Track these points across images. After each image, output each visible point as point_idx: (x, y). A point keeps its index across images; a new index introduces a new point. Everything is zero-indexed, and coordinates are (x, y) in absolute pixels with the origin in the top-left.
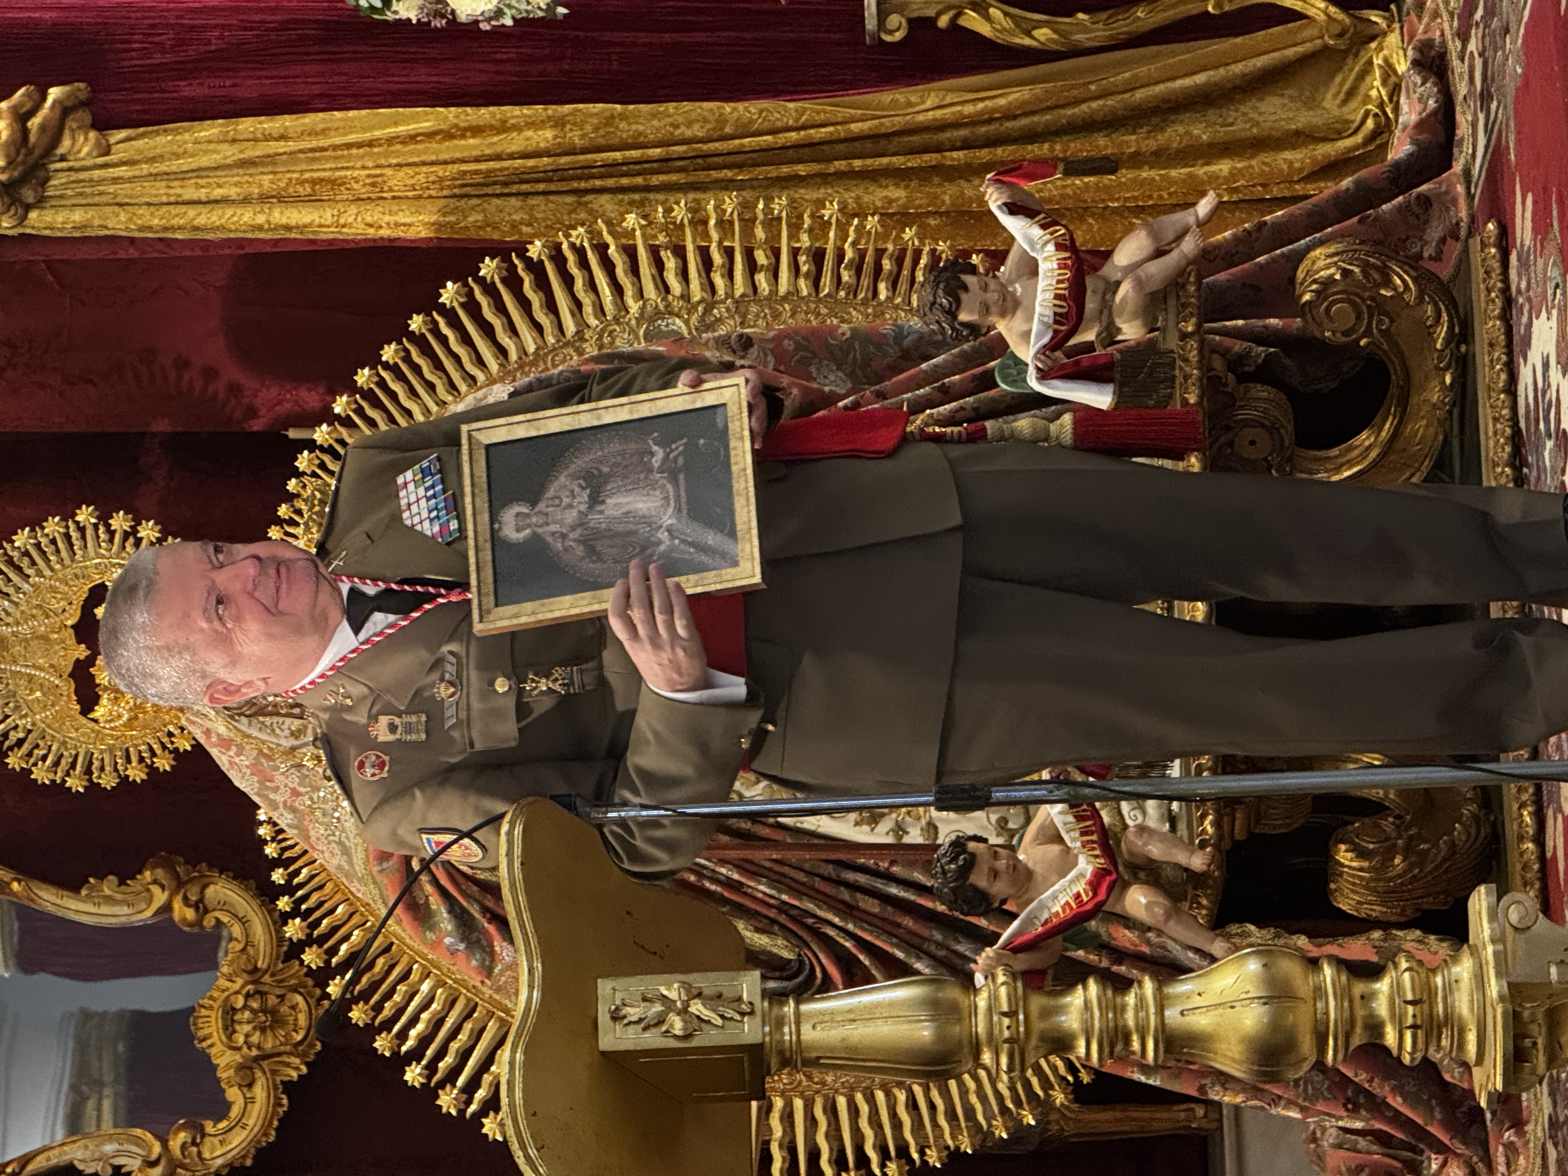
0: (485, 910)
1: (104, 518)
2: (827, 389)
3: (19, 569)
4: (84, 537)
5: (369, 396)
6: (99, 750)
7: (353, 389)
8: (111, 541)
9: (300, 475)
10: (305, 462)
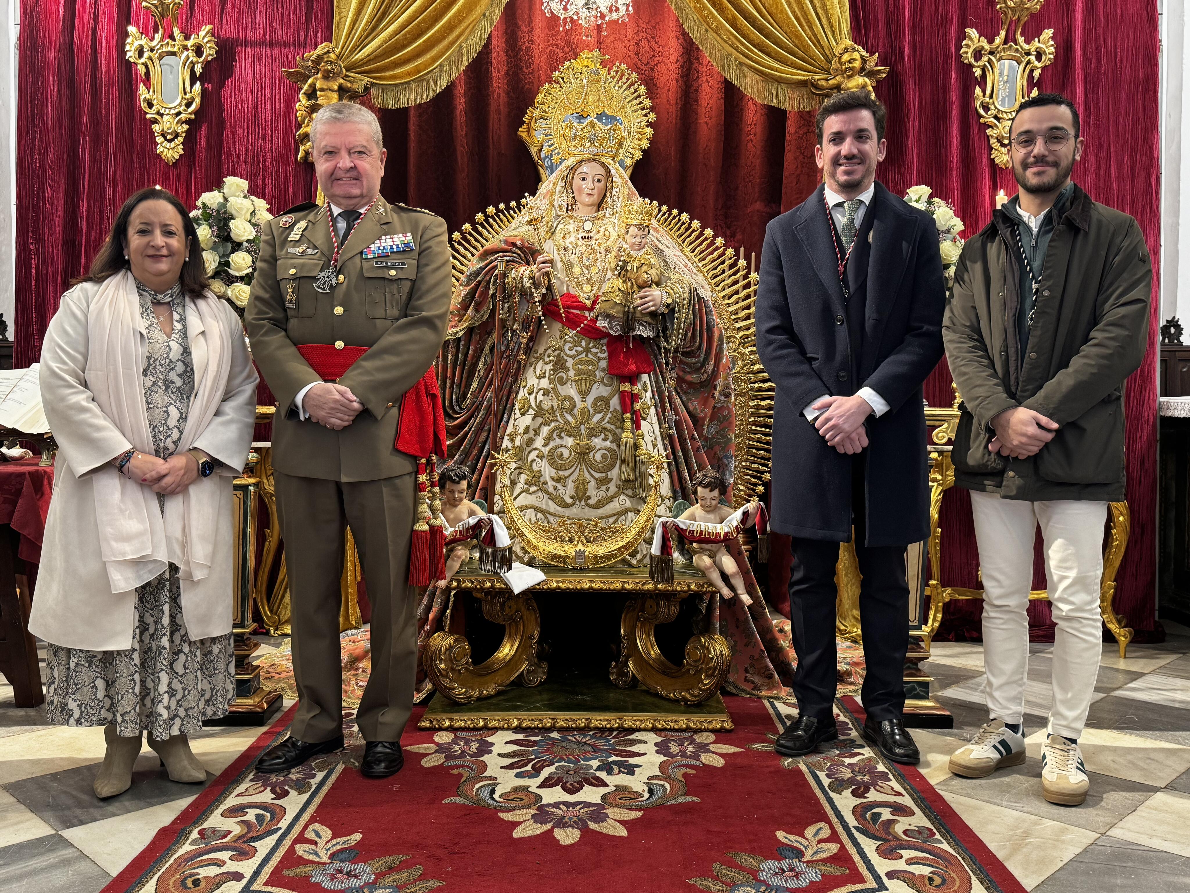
0: (480, 282)
2: (705, 427)
5: (712, 243)
7: (715, 236)
9: (680, 214)
10: (685, 217)
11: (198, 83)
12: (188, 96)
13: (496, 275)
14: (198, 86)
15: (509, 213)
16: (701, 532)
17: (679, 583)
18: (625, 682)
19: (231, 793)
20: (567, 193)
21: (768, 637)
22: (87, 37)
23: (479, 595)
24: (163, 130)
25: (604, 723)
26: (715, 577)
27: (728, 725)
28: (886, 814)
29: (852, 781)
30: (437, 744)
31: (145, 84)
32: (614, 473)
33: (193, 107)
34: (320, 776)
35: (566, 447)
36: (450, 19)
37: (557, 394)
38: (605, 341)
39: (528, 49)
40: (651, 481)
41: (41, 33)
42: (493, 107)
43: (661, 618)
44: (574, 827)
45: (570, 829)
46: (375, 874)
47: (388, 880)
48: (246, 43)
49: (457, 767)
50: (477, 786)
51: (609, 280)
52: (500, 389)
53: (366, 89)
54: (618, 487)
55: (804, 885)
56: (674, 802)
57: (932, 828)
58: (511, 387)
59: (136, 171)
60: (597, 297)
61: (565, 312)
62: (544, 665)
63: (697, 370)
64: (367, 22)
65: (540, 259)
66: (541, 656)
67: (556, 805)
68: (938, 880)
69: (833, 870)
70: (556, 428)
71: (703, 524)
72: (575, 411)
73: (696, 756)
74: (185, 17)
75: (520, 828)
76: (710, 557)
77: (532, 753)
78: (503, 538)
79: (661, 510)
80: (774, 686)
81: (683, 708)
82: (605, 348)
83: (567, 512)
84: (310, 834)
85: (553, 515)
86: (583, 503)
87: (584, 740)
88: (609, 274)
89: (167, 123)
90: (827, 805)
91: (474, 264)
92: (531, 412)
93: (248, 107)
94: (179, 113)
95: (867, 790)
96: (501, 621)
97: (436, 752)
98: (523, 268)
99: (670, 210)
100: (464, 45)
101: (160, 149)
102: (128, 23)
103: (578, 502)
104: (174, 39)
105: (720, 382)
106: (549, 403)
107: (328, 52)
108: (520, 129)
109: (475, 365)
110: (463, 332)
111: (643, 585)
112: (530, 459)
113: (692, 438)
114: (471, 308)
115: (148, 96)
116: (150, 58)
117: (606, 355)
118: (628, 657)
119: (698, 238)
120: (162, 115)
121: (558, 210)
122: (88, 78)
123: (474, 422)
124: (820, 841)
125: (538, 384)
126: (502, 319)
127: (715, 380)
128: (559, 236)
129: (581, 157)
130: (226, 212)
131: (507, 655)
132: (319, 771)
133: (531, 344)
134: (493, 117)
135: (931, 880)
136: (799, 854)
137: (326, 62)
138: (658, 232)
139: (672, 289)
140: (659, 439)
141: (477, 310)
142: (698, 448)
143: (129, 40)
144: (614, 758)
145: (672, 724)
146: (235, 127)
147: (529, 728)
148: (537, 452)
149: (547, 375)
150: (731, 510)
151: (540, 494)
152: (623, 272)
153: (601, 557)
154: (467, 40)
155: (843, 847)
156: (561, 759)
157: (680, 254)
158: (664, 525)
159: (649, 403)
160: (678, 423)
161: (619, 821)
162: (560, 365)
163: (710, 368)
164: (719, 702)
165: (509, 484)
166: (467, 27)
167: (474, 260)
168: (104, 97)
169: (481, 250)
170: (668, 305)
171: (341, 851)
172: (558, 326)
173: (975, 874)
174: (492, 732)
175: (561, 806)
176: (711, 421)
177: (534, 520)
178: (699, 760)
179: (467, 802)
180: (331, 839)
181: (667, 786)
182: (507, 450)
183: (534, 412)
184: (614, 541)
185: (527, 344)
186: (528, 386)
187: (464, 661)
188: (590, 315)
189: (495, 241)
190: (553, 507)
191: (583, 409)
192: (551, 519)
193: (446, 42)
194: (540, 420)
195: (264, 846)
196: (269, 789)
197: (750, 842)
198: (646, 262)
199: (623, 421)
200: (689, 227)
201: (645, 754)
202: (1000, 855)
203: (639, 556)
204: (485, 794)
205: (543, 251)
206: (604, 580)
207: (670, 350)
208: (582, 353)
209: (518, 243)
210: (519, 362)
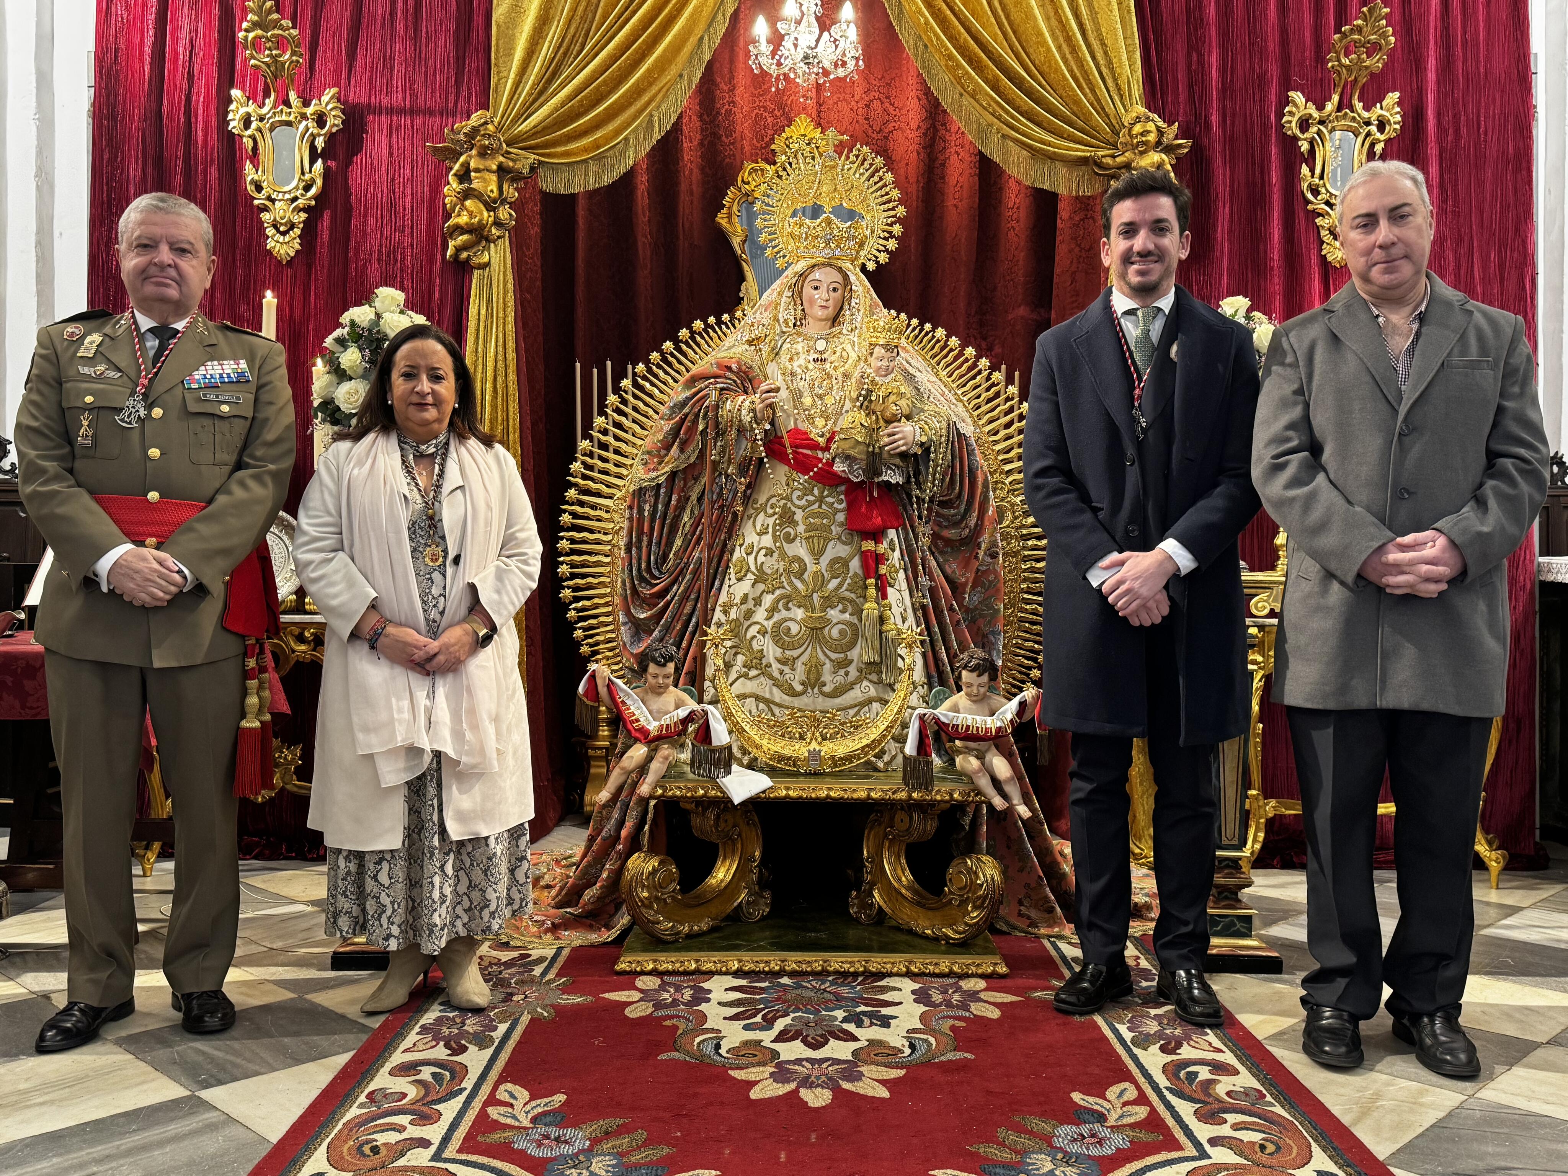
1: (899, 221)
3: (872, 176)
4: (889, 210)
5: (975, 365)
6: (774, 220)
7: (978, 357)
8: (887, 224)
9: (934, 330)
10: (940, 332)
11: (320, 161)
12: (307, 177)
13: (707, 407)
14: (319, 164)
15: (721, 329)
16: (968, 727)
17: (939, 791)
18: (869, 916)
19: (396, 1049)
20: (795, 304)
21: (1048, 860)
22: (179, 102)
23: (688, 806)
24: (275, 220)
25: (846, 966)
26: (984, 783)
27: (1003, 969)
28: (1204, 1073)
29: (1159, 1035)
30: (641, 991)
31: (251, 162)
32: (854, 654)
33: (313, 191)
34: (503, 1028)
35: (794, 620)
36: (638, 81)
37: (783, 555)
38: (843, 488)
39: (729, 112)
40: (900, 664)
41: (120, 98)
42: (683, 187)
43: (914, 837)
44: (823, 1087)
45: (819, 1089)
46: (589, 1139)
47: (606, 1146)
48: (378, 110)
49: (670, 1017)
50: (698, 1040)
51: (847, 412)
52: (711, 547)
53: (532, 169)
54: (860, 670)
55: (1110, 1152)
56: (943, 1058)
57: (1261, 1088)
58: (725, 545)
59: (240, 272)
60: (833, 434)
61: (794, 452)
62: (767, 894)
63: (956, 524)
64: (534, 84)
65: (764, 387)
66: (763, 884)
67: (798, 1061)
68: (1271, 1148)
69: (1143, 1136)
70: (782, 597)
71: (969, 717)
72: (805, 576)
73: (965, 1007)
74: (303, 77)
75: (757, 1088)
76: (978, 758)
77: (760, 1001)
78: (720, 734)
79: (914, 700)
80: (1055, 923)
81: (943, 948)
82: (842, 497)
83: (796, 702)
84: (502, 1095)
85: (779, 705)
86: (816, 690)
87: (823, 987)
88: (848, 405)
89: (281, 211)
90: (1131, 1062)
91: (678, 393)
92: (750, 576)
93: (382, 191)
94: (295, 199)
95: (1179, 1045)
96: (714, 839)
97: (641, 1000)
98: (741, 398)
99: (921, 324)
100: (655, 114)
101: (270, 244)
102: (231, 85)
103: (810, 690)
104: (289, 106)
105: (985, 539)
106: (771, 564)
107: (486, 123)
108: (719, 215)
109: (678, 518)
110: (663, 478)
111: (894, 793)
112: (749, 636)
113: (951, 609)
114: (675, 447)
115: (256, 177)
116: (259, 130)
117: (844, 505)
118: (872, 884)
119: (956, 358)
120: (273, 201)
121: (783, 325)
122: (180, 153)
123: (678, 590)
124: (1125, 1104)
125: (759, 542)
126: (714, 462)
127: (978, 537)
128: (784, 357)
129: (814, 261)
130: (378, 332)
131: (722, 881)
132: (500, 1022)
133: (749, 492)
134: (684, 198)
135: (1263, 1147)
136: (1101, 1118)
137: (483, 135)
138: (907, 352)
139: (926, 423)
140: (910, 611)
141: (682, 450)
142: (958, 622)
143: (232, 107)
144: (863, 1008)
145: (931, 968)
146: (365, 216)
147: (753, 971)
148: (758, 627)
149: (770, 530)
150: (1004, 700)
151: (762, 679)
152: (866, 403)
153: (841, 759)
154: (658, 107)
155: (1153, 1110)
156: (798, 1009)
157: (934, 379)
158: (922, 718)
159: (897, 565)
160: (933, 591)
161: (877, 1081)
162: (787, 518)
163: (973, 521)
164: (987, 940)
165: (722, 666)
166: (660, 91)
167: (679, 387)
168: (200, 177)
169: (687, 375)
170: (922, 444)
171: (544, 1114)
172: (783, 469)
173: (1315, 1141)
174: (707, 977)
175: (804, 1063)
176: (973, 587)
177: (754, 711)
178: (968, 1010)
179: (688, 1059)
180: (529, 1101)
181: (932, 1040)
182: (719, 625)
183: (753, 577)
184: (856, 738)
185: (745, 491)
186: (746, 544)
187: (671, 887)
188: (826, 456)
189: (703, 364)
190: (778, 696)
191: (816, 573)
192: (776, 710)
193: (632, 110)
194: (761, 587)
195: (449, 1110)
196: (442, 1043)
197: (1040, 1104)
198: (895, 391)
199: (866, 587)
200: (946, 345)
201: (901, 1003)
202: (1346, 1120)
203: (886, 758)
204: (709, 1049)
205: (766, 377)
206: (845, 787)
207: (923, 500)
208: (814, 503)
209: (734, 367)
210: (735, 515)
